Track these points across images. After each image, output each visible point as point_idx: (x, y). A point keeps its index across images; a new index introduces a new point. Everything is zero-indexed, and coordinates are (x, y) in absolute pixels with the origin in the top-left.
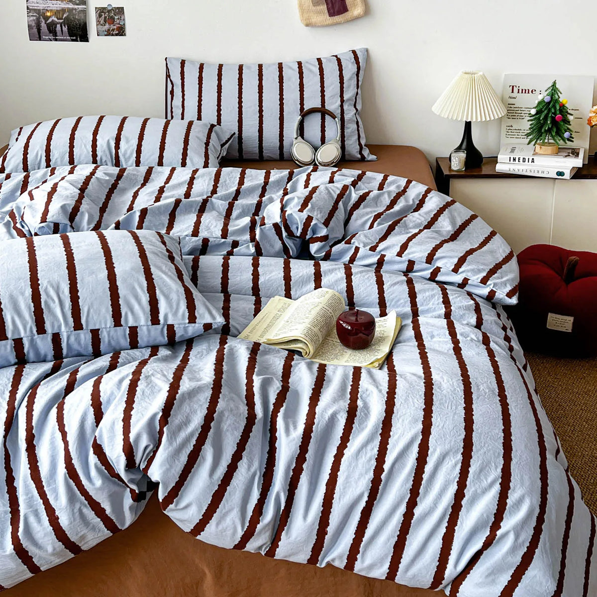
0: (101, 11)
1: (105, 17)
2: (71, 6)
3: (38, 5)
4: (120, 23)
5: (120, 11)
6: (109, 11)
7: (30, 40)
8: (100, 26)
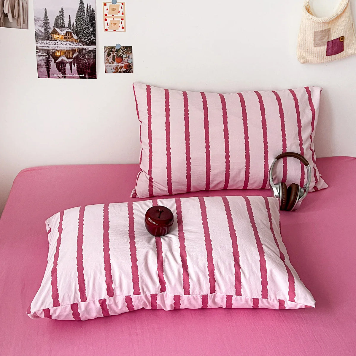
0: (110, 50)
1: (114, 56)
2: (81, 46)
3: (47, 45)
4: (129, 62)
5: (129, 49)
6: (117, 50)
7: (39, 78)
8: (108, 64)
